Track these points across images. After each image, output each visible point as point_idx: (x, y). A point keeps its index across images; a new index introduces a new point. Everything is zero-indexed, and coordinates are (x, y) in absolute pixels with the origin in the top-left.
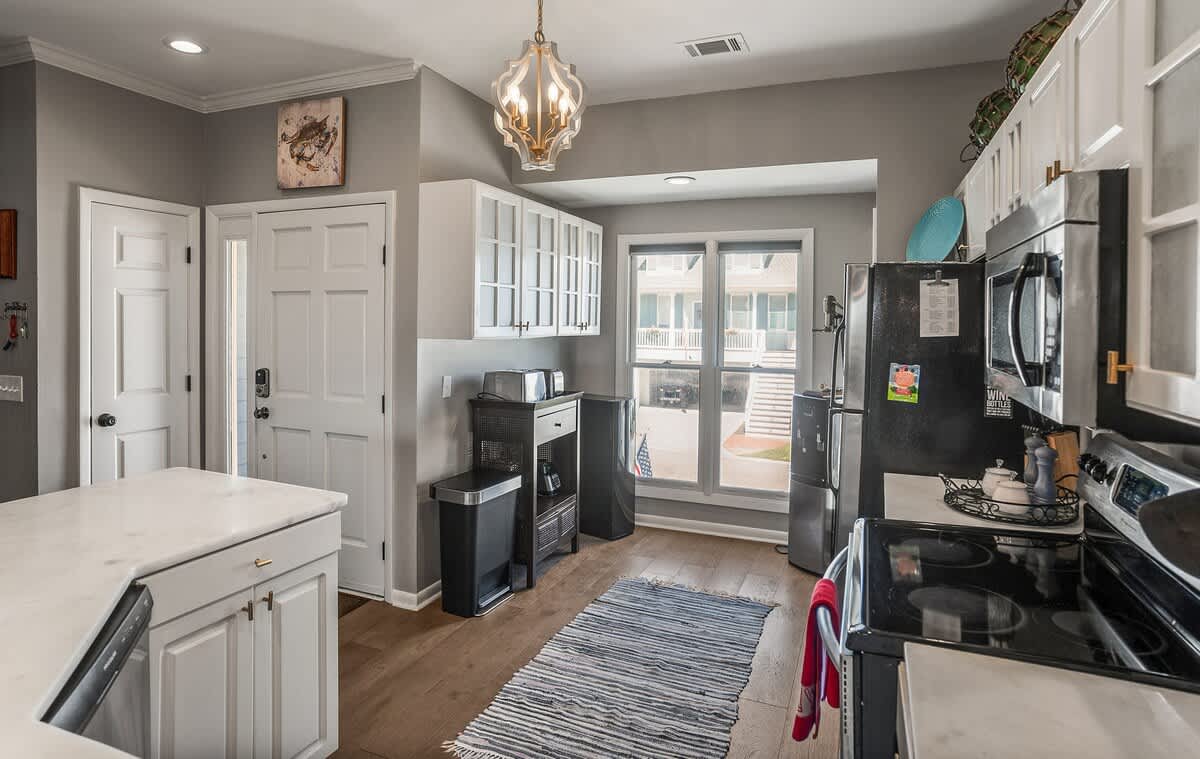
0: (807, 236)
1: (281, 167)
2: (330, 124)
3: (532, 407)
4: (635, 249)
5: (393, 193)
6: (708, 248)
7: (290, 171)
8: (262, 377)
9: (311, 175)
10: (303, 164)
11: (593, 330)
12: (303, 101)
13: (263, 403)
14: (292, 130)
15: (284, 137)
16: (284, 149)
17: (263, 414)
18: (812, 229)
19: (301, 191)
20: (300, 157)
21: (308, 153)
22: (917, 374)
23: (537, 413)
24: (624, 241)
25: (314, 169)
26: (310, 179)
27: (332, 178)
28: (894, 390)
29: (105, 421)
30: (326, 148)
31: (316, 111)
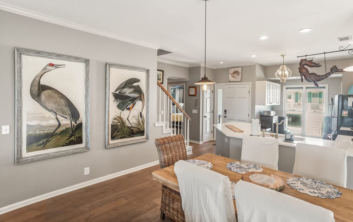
0: (327, 86)
1: (229, 78)
2: (239, 72)
3: (273, 117)
4: (287, 88)
5: (251, 83)
6: (303, 88)
7: (231, 78)
8: (225, 111)
9: (236, 79)
10: (234, 77)
11: (279, 104)
12: (234, 67)
13: (225, 115)
14: (232, 72)
15: (230, 73)
16: (230, 75)
17: (225, 117)
18: (328, 85)
19: (233, 82)
20: (233, 76)
21: (235, 76)
22: (348, 112)
23: (273, 118)
24: (285, 87)
25: (236, 78)
26: (235, 80)
27: (240, 80)
28: (343, 114)
29: (205, 117)
30: (238, 75)
31: (236, 69)
